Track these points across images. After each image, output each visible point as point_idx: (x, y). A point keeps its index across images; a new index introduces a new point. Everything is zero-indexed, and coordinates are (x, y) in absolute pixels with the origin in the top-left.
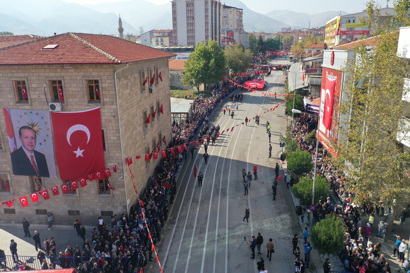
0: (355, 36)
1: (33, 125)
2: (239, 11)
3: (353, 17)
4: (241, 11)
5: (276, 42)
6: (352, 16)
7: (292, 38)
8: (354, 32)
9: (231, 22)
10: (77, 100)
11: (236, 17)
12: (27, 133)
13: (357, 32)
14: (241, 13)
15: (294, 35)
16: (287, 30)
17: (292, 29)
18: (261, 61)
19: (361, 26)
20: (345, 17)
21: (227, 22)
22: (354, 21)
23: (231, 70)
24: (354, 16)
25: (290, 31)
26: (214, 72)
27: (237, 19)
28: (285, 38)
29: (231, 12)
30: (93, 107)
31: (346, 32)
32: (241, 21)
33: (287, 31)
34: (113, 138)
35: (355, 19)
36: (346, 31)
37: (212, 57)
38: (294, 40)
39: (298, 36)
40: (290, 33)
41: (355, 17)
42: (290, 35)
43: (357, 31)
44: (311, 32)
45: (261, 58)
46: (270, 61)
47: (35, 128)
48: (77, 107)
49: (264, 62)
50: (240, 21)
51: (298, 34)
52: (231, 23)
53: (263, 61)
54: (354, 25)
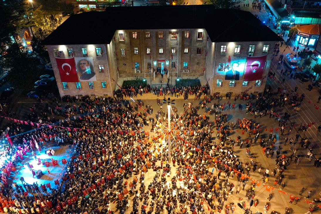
10: (258, 52)
30: (264, 55)
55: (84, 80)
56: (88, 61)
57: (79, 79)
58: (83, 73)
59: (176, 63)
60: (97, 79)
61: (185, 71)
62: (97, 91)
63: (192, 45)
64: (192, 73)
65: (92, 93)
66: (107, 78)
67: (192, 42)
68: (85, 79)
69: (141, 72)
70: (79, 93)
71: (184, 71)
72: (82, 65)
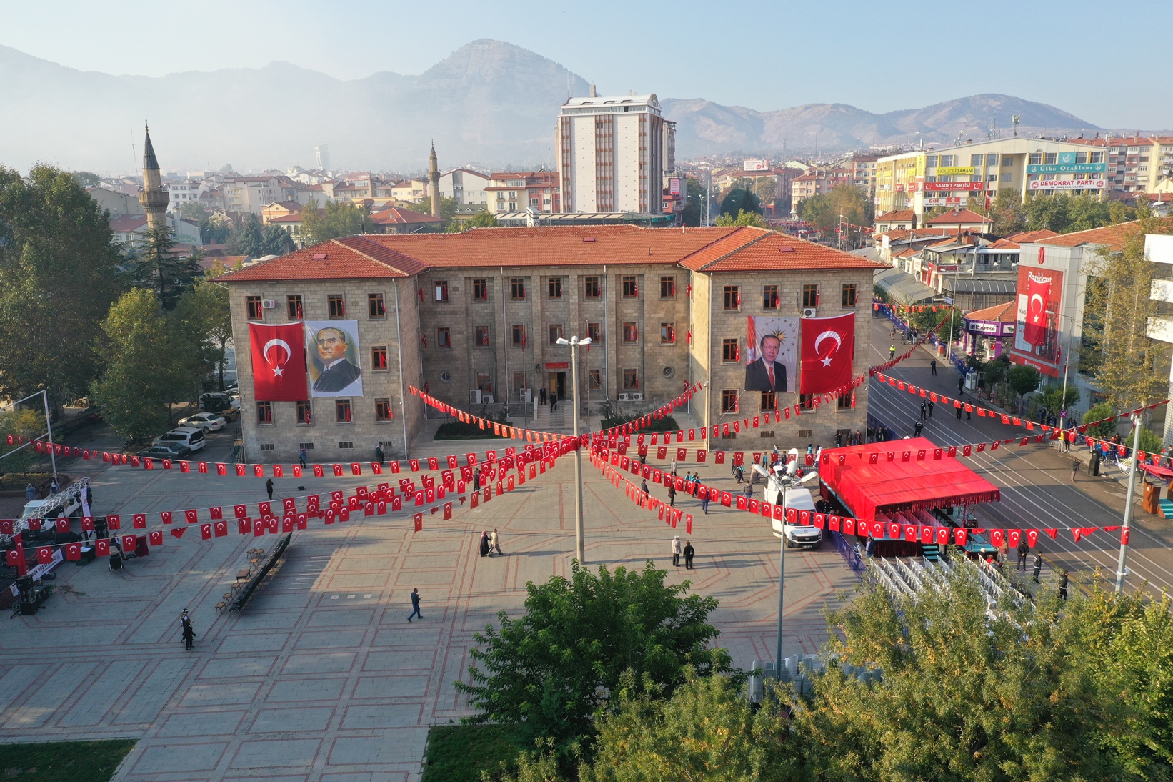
0: (957, 194)
1: (778, 333)
3: (950, 155)
6: (947, 153)
7: (774, 186)
8: (953, 185)
10: (830, 305)
12: (771, 342)
13: (958, 185)
15: (776, 179)
16: (759, 167)
19: (967, 173)
20: (934, 153)
24: (952, 152)
25: (766, 169)
30: (847, 313)
31: (937, 186)
33: (760, 169)
34: (863, 345)
36: (937, 183)
38: (778, 191)
39: (785, 180)
40: (765, 172)
42: (768, 179)
43: (959, 183)
47: (780, 337)
48: (830, 312)
54: (951, 171)
55: (325, 391)
56: (342, 333)
57: (309, 391)
58: (325, 369)
59: (600, 372)
60: (366, 389)
61: (630, 397)
62: (360, 430)
63: (646, 315)
64: (652, 402)
65: (344, 437)
66: (395, 385)
67: (645, 305)
68: (329, 389)
69: (496, 401)
70: (304, 438)
71: (626, 399)
72: (325, 346)
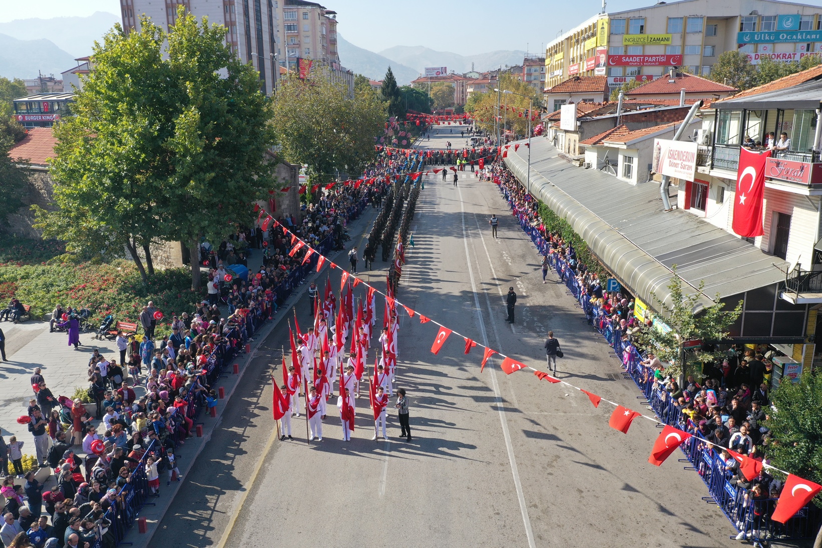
0: (647, 70)
2: (327, 15)
3: (640, 18)
4: (331, 16)
5: (422, 95)
6: (637, 15)
7: (451, 91)
8: (644, 59)
9: (308, 40)
11: (318, 28)
13: (650, 60)
14: (333, 23)
15: (454, 85)
16: (438, 73)
17: (449, 72)
18: (394, 140)
19: (662, 42)
20: (619, 16)
21: (296, 42)
22: (642, 27)
23: (306, 165)
24: (643, 14)
25: (444, 75)
26: (200, 181)
27: (323, 35)
28: (435, 89)
29: (305, 14)
31: (624, 60)
32: (333, 42)
33: (438, 75)
35: (646, 23)
36: (623, 56)
37: (186, 101)
38: (456, 95)
39: (463, 86)
40: (444, 78)
41: (645, 19)
42: (446, 84)
43: (652, 56)
44: (492, 77)
45: (396, 132)
46: (416, 140)
49: (404, 142)
50: (330, 40)
51: (463, 83)
52: (307, 43)
53: (400, 139)
54: (642, 40)
